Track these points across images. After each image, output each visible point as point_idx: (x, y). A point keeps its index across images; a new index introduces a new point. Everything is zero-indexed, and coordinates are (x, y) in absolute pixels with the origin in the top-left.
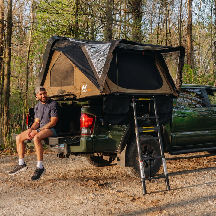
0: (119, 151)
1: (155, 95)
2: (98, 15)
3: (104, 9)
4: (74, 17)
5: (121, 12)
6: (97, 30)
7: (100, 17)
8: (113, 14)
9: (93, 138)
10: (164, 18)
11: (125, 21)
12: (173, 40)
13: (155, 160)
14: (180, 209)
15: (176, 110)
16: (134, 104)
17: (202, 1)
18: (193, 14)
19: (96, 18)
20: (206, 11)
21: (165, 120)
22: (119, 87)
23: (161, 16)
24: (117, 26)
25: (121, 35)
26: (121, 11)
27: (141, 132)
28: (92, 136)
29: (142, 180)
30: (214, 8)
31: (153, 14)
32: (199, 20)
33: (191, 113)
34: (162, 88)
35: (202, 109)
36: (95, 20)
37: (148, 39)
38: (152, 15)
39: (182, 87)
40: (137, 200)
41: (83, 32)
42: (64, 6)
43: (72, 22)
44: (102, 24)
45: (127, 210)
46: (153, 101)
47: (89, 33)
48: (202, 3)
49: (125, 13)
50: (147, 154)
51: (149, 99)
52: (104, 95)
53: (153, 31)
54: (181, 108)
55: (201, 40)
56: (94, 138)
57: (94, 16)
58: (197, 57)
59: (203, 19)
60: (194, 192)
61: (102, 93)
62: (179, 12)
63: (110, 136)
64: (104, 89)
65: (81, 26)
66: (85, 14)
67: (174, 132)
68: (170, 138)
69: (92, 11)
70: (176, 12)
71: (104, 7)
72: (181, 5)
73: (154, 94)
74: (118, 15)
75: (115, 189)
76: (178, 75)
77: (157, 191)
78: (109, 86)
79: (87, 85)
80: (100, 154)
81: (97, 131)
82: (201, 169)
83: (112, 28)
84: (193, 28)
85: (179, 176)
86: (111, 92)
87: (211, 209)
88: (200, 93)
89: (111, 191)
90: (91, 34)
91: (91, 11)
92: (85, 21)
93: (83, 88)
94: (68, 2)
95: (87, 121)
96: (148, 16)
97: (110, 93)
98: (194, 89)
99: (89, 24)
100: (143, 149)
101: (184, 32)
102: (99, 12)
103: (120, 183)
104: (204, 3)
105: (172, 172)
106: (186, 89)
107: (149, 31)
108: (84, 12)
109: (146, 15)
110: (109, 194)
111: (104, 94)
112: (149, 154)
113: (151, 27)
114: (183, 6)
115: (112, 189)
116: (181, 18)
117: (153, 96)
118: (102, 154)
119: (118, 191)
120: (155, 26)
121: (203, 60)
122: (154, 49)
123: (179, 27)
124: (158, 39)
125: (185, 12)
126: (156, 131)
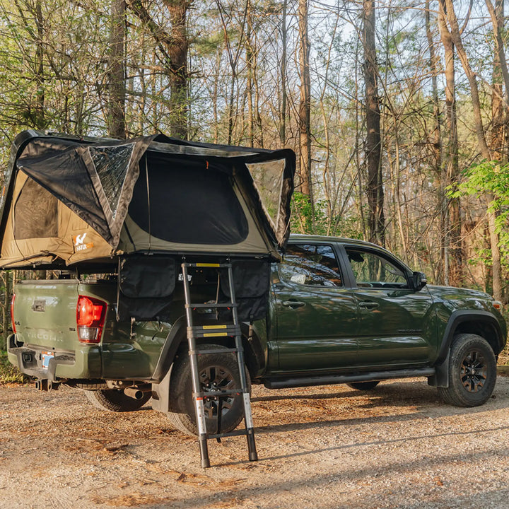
0: (157, 378)
1: (231, 255)
2: (91, 80)
3: (106, 65)
4: (34, 84)
5: (145, 73)
6: (89, 113)
7: (96, 84)
8: (127, 78)
9: (102, 348)
10: (244, 87)
11: (154, 94)
12: (266, 137)
13: (233, 400)
14: (282, 498)
15: (278, 291)
16: (184, 277)
17: (333, 46)
18: (313, 76)
19: (85, 87)
20: (342, 69)
21: (253, 312)
22: (154, 239)
23: (236, 81)
24: (135, 106)
25: (146, 125)
26: (143, 70)
27: (199, 336)
28: (100, 344)
29: (200, 438)
30: (363, 61)
31: (220, 78)
32: (326, 90)
33: (312, 300)
34: (246, 240)
35: (336, 290)
36: (84, 92)
37: (209, 135)
38: (217, 81)
39: (289, 241)
40: (189, 479)
41: (57, 118)
42: (10, 59)
43: (30, 97)
44: (100, 102)
45: (168, 498)
46: (226, 269)
47: (70, 121)
48: (333, 50)
49: (154, 74)
50: (215, 386)
51: (218, 265)
52: (120, 255)
53: (218, 116)
54: (288, 288)
55: (333, 137)
56: (104, 350)
57: (81, 82)
58: (322, 178)
59: (336, 87)
60: (313, 466)
61: (117, 250)
62: (280, 72)
63: (137, 346)
64: (121, 241)
65: (53, 107)
66: (59, 77)
67: (274, 339)
68: (266, 352)
69: (77, 70)
70: (274, 72)
71: (104, 62)
72: (284, 55)
73: (229, 253)
74: (137, 80)
75: (143, 457)
76: (281, 211)
77: (232, 461)
78: (131, 235)
79: (85, 234)
80: (118, 384)
81: (112, 334)
82: (332, 422)
83: (124, 109)
84: (312, 109)
85: (282, 434)
86: (135, 249)
87: (351, 498)
88: (332, 256)
89: (134, 461)
90: (77, 123)
91: (75, 71)
92: (61, 94)
93: (79, 241)
94: (19, 50)
95: (91, 313)
96: (207, 81)
97: (133, 251)
98: (317, 245)
99: (69, 101)
100: (208, 375)
101: (293, 119)
102: (93, 73)
103: (155, 446)
104: (339, 50)
105: (266, 425)
106: (301, 247)
107: (210, 116)
108: (57, 73)
109: (202, 80)
110: (130, 466)
111: (120, 252)
112: (219, 385)
113: (215, 107)
114: (288, 57)
115: (137, 458)
116: (284, 87)
117: (227, 257)
118: (121, 383)
119: (148, 462)
120: (225, 104)
121: (337, 184)
122: (227, 154)
123: (280, 105)
124: (230, 134)
125: (293, 70)
126: (232, 335)
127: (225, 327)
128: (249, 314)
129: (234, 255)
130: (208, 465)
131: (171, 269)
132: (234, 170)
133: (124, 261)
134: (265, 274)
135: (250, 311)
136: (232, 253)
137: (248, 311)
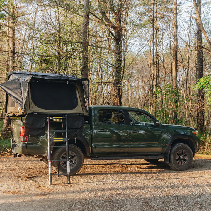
0: (47, 155)
16: (48, 121)
27: (52, 141)
28: (26, 143)
29: (49, 175)
51: (62, 117)
56: (28, 145)
63: (40, 144)
73: (66, 113)
78: (30, 107)
80: (37, 156)
86: (30, 112)
111: (25, 113)
112: (71, 158)
117: (66, 115)
126: (65, 141)
127: (62, 138)
128: (75, 134)
129: (68, 114)
130: (51, 184)
131: (44, 119)
132: (77, 84)
133: (27, 116)
134: (81, 120)
135: (76, 133)
136: (68, 113)
137: (75, 133)
